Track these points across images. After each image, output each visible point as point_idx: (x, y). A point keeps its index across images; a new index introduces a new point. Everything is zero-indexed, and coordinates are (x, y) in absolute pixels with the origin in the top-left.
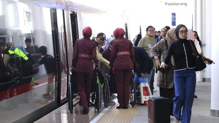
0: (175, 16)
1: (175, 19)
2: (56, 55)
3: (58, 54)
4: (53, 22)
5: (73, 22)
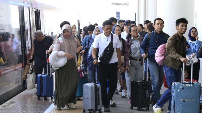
0: (119, 14)
1: (119, 17)
2: (23, 46)
4: (21, 18)
5: (37, 18)
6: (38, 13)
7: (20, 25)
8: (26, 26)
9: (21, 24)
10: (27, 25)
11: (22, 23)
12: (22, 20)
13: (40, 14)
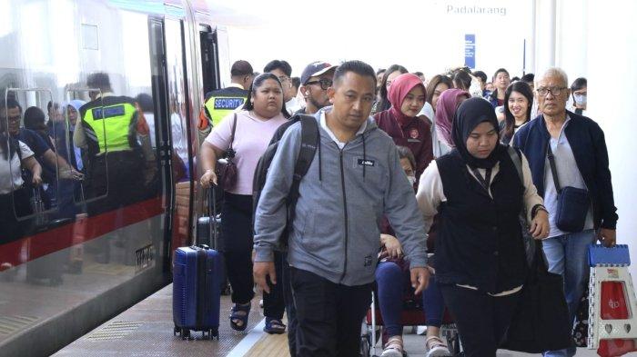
0: (474, 42)
1: (473, 50)
2: (162, 142)
3: (166, 140)
4: (155, 53)
5: (206, 55)
6: (210, 38)
7: (153, 78)
8: (173, 81)
9: (156, 74)
10: (175, 76)
11: (160, 70)
12: (160, 59)
13: (216, 42)
